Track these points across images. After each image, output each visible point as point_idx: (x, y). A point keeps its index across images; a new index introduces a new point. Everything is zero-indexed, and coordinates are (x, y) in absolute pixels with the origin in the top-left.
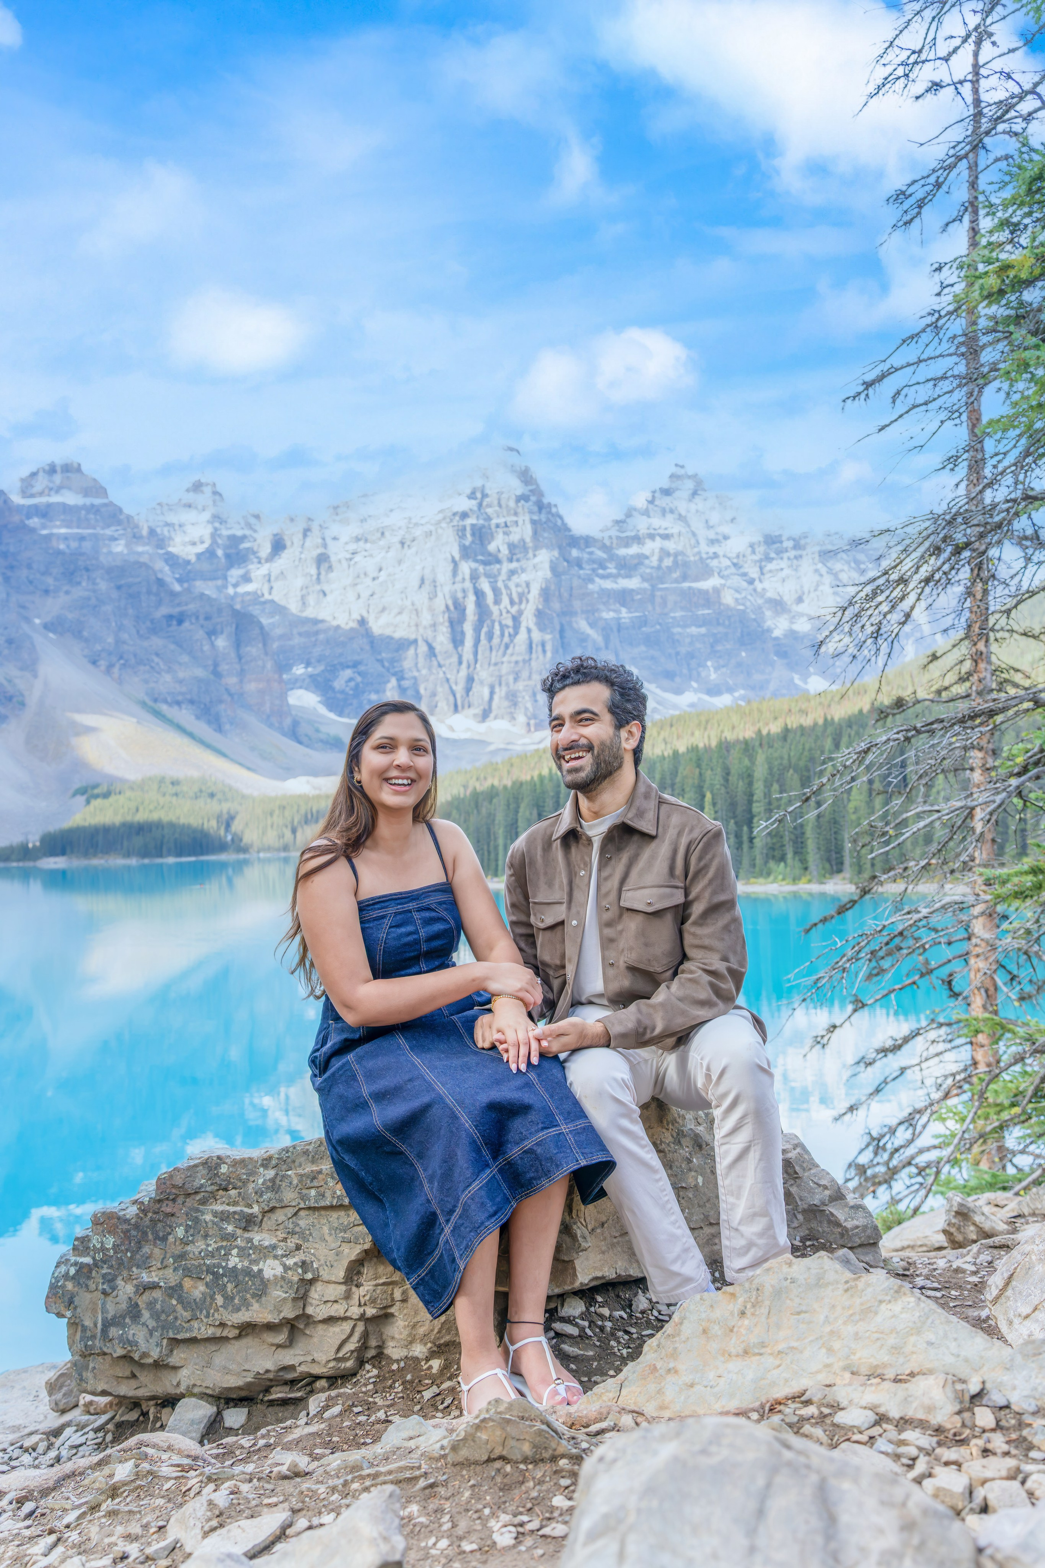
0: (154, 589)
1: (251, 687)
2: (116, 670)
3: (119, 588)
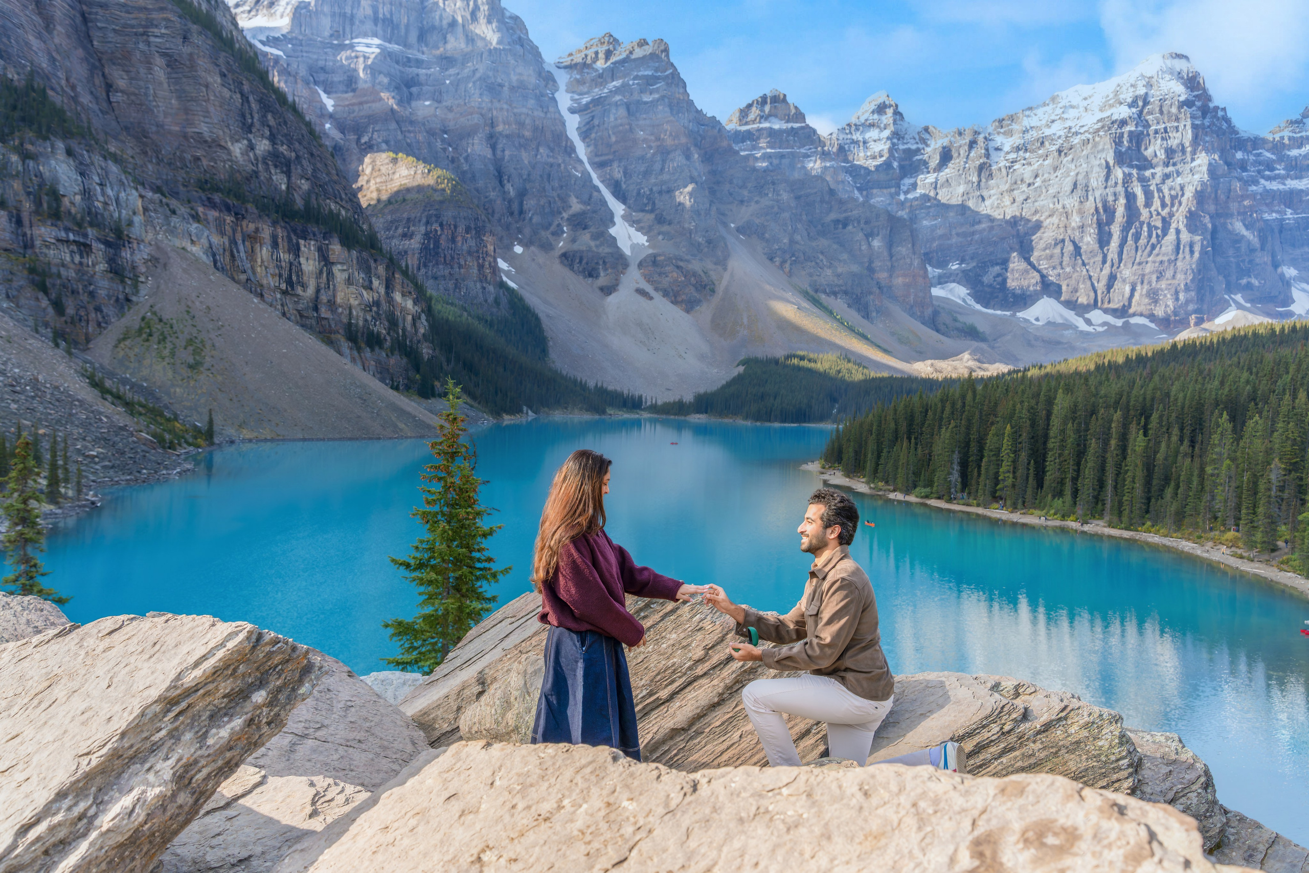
0: (827, 198)
1: (899, 281)
2: (787, 265)
3: (798, 198)
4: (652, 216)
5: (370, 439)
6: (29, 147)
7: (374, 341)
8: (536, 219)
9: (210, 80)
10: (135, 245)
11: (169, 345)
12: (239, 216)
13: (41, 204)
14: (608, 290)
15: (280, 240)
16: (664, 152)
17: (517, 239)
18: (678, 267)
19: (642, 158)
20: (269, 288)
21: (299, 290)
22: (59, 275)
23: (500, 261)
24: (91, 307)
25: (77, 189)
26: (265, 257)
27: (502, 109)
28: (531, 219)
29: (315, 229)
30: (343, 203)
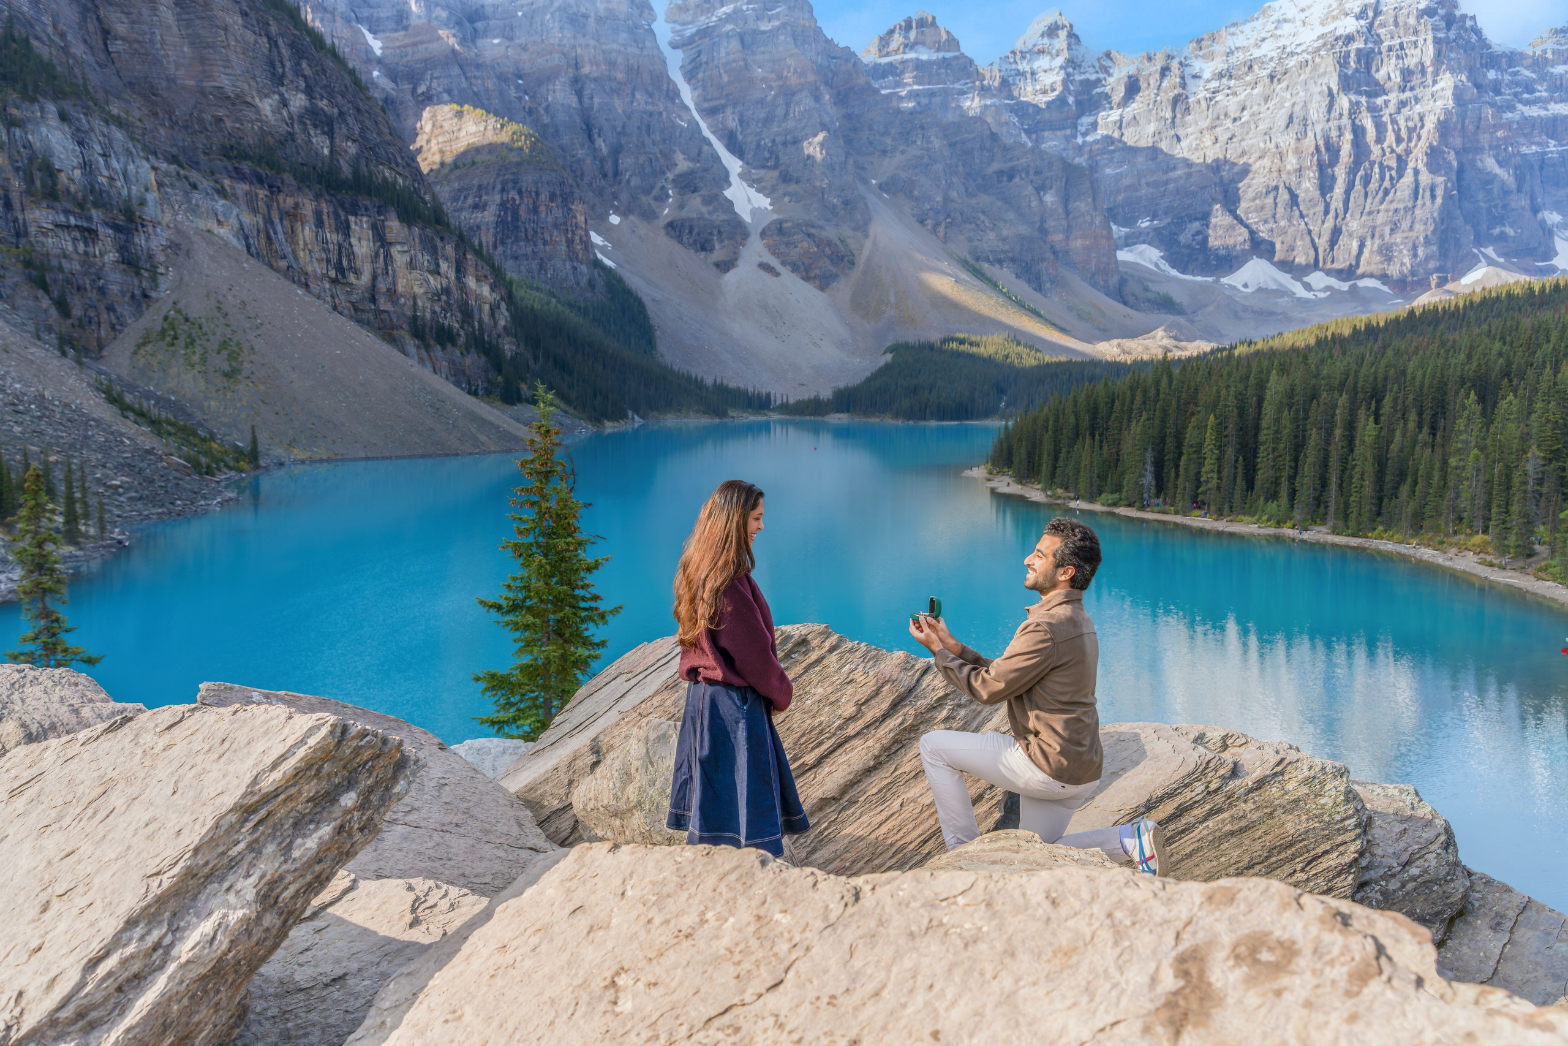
0: (988, 144)
1: (1077, 244)
2: (942, 229)
3: (952, 145)
4: (776, 173)
5: (447, 455)
6: (14, 111)
7: (445, 337)
8: (635, 182)
9: (229, 20)
10: (150, 229)
11: (199, 350)
12: (274, 189)
13: (33, 182)
14: (725, 266)
15: (325, 217)
16: (788, 94)
17: (613, 206)
18: (809, 235)
19: (761, 102)
20: (315, 276)
21: (352, 278)
22: (61, 268)
23: (592, 233)
24: (102, 307)
25: (75, 162)
26: (308, 239)
27: (587, 46)
28: (628, 181)
29: (367, 203)
30: (400, 169)
